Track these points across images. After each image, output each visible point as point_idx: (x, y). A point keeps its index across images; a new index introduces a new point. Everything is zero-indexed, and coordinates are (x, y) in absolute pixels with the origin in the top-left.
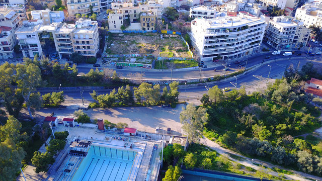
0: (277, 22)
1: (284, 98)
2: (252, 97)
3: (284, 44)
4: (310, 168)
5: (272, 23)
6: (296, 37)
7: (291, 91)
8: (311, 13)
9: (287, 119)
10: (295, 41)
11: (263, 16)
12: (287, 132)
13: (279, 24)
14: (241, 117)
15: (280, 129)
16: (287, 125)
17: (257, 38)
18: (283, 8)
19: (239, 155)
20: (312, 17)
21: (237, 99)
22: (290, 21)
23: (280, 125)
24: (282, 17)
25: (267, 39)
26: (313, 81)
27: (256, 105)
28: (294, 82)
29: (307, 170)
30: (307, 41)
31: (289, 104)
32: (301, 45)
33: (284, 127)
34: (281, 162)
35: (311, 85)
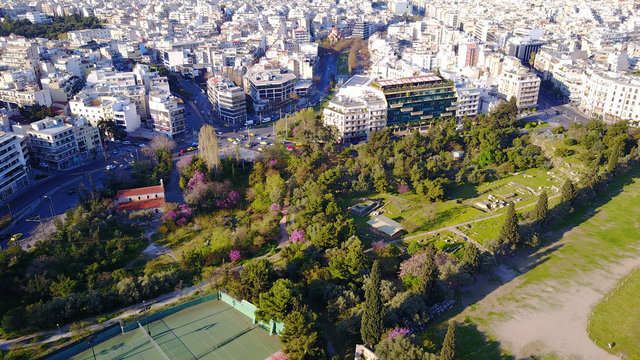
0: (40, 129)
1: (85, 231)
2: (36, 251)
3: (67, 158)
4: (136, 294)
5: (32, 133)
6: (81, 143)
7: (93, 218)
8: (91, 102)
9: (97, 256)
10: (82, 150)
11: (18, 126)
12: (101, 269)
13: (44, 132)
14: (26, 285)
15: (91, 273)
16: (99, 263)
17: (14, 163)
18: (49, 104)
19: (41, 334)
20: (95, 109)
21: (11, 264)
22: (61, 122)
23: (90, 267)
24: (46, 120)
25: (38, 159)
26: (121, 194)
27: (43, 258)
28: (95, 206)
29: (134, 298)
30: (100, 144)
31: (95, 235)
32: (94, 151)
33: (96, 265)
34: (101, 307)
35: (121, 200)
